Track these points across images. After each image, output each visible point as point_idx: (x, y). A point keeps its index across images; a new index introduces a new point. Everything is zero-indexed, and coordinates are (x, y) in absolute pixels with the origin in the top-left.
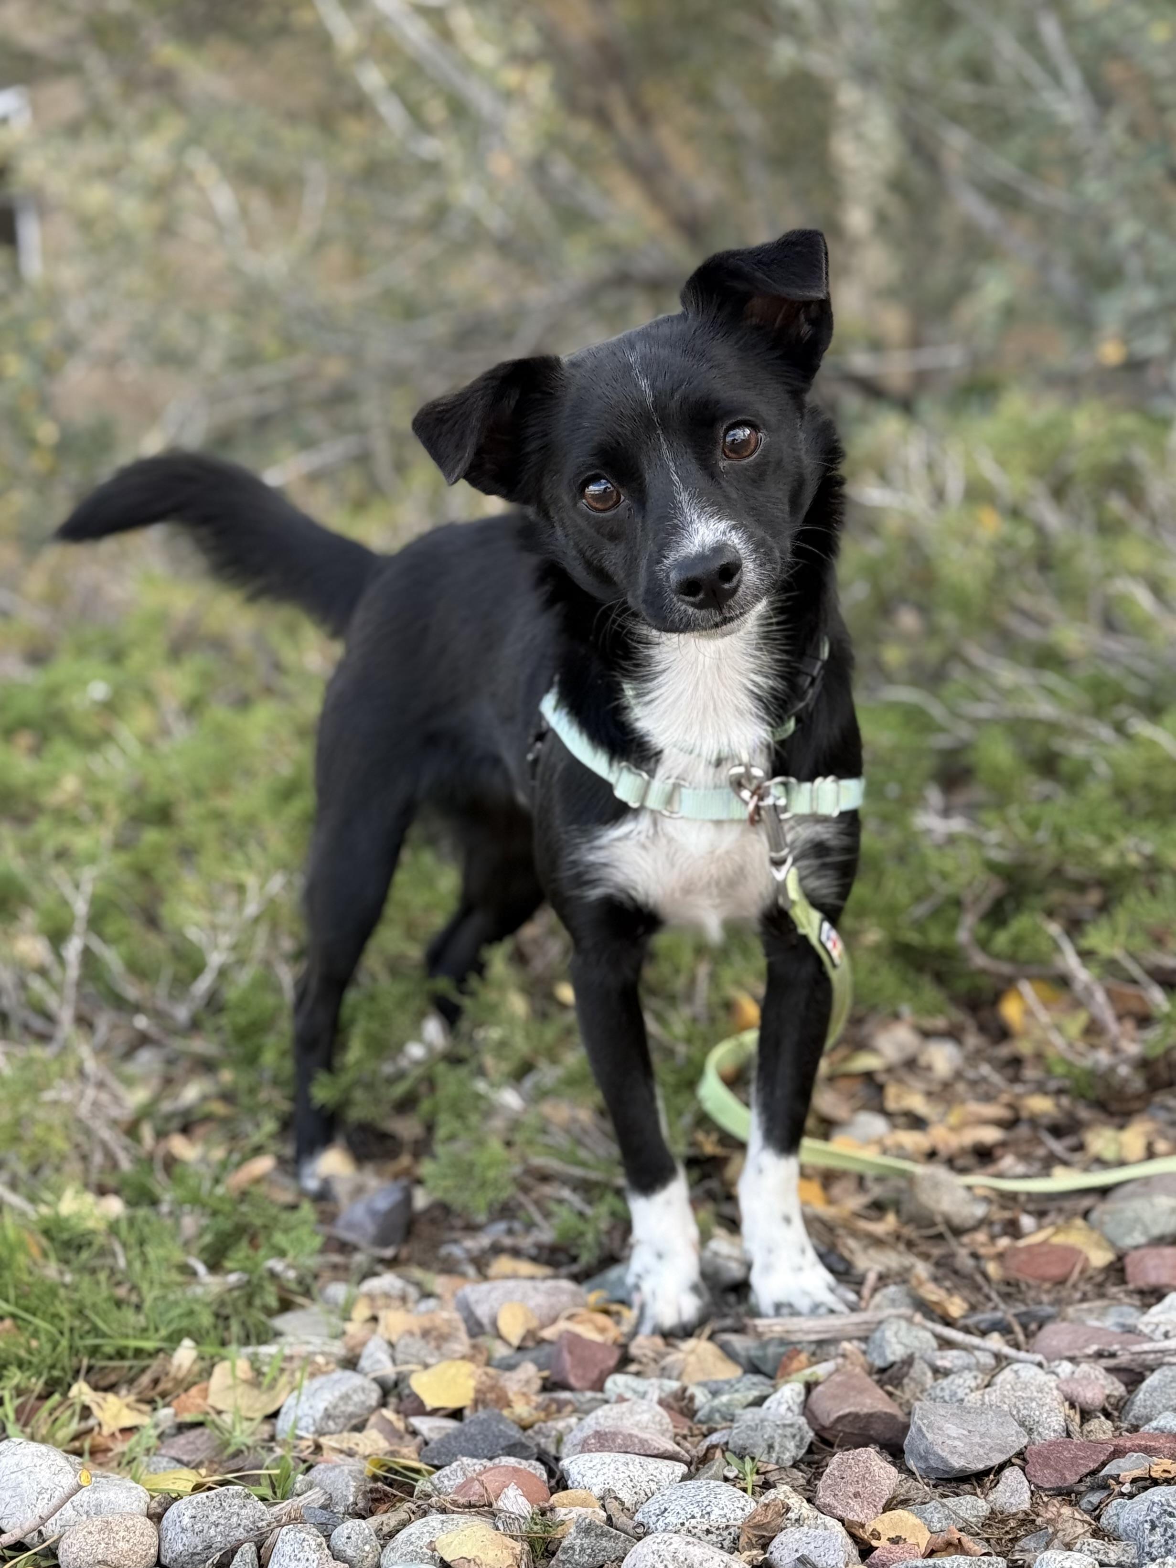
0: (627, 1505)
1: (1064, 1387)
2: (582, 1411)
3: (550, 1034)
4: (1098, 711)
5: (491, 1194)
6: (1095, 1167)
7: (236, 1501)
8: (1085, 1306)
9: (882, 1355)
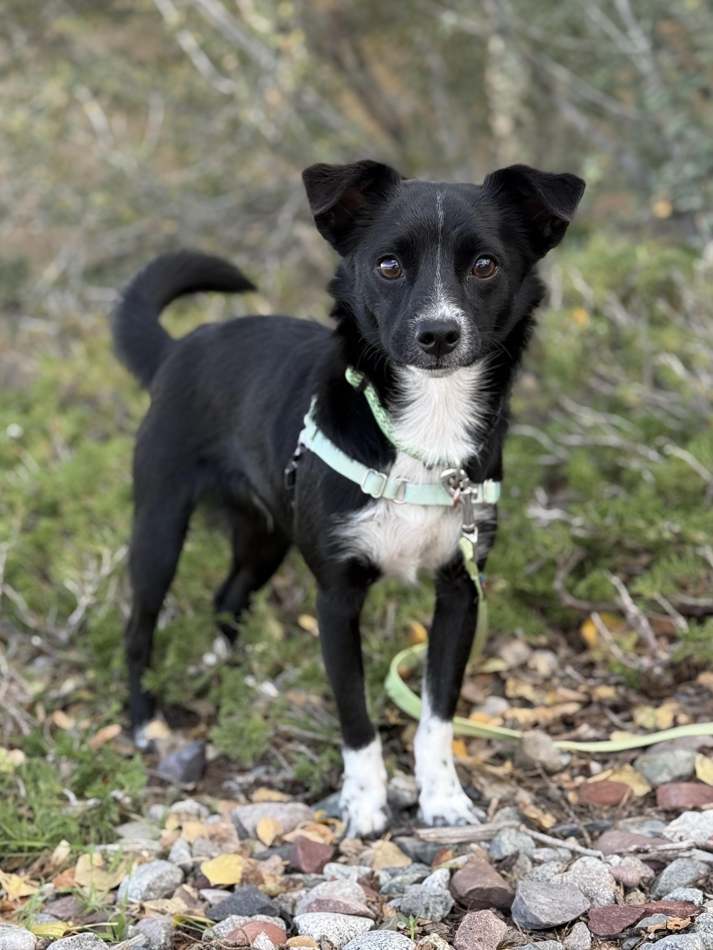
0: (335, 945)
1: (613, 872)
2: (308, 886)
3: (293, 647)
4: (648, 440)
5: (254, 749)
6: (640, 731)
7: (90, 942)
8: (630, 820)
9: (499, 851)
